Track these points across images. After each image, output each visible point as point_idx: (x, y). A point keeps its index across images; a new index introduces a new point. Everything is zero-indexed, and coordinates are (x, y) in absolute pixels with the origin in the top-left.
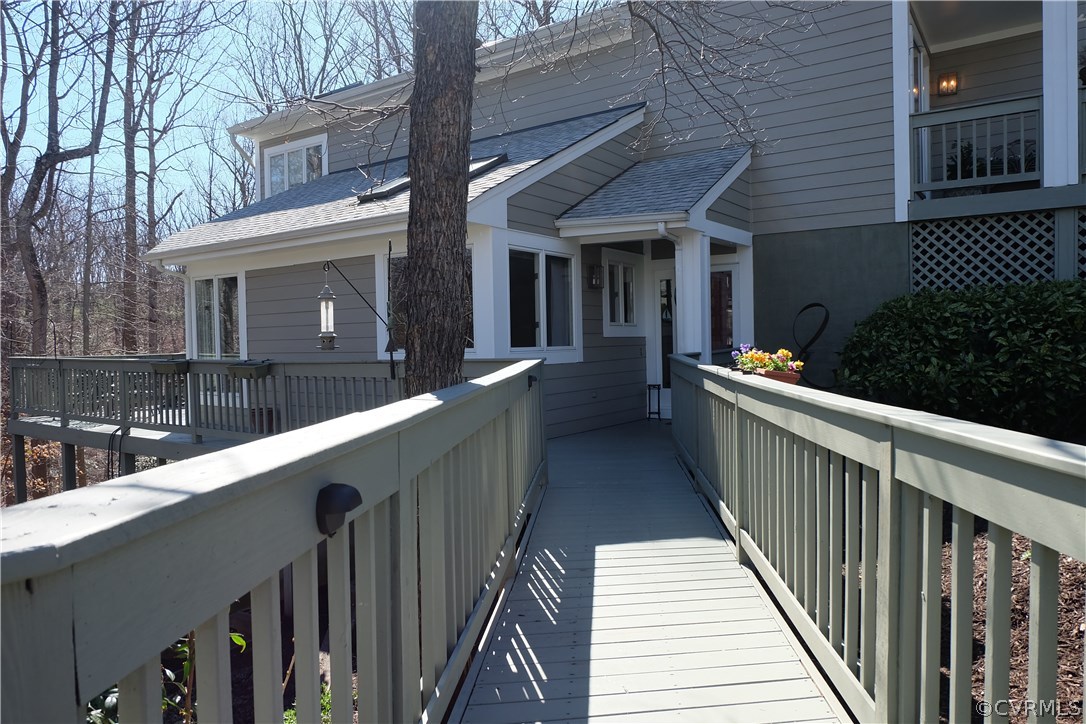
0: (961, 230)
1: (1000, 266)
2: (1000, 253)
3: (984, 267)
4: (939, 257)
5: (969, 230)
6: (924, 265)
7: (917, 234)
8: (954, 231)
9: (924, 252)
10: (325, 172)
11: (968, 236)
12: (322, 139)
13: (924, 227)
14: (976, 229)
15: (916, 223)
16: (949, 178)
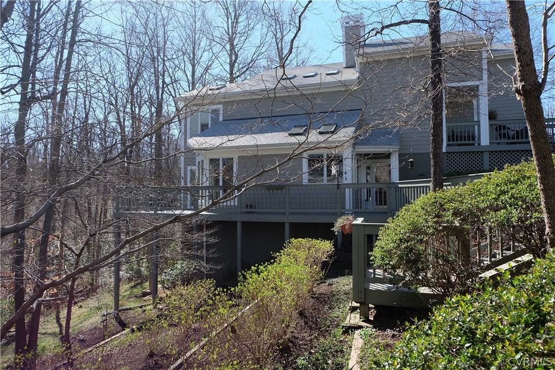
0: (459, 155)
1: (470, 166)
2: (470, 162)
3: (466, 166)
4: (454, 163)
5: (462, 155)
6: (450, 164)
7: (448, 156)
8: (458, 155)
9: (450, 161)
10: (221, 118)
11: (462, 157)
12: (221, 107)
13: (450, 154)
14: (463, 155)
15: (447, 153)
16: (460, 141)
